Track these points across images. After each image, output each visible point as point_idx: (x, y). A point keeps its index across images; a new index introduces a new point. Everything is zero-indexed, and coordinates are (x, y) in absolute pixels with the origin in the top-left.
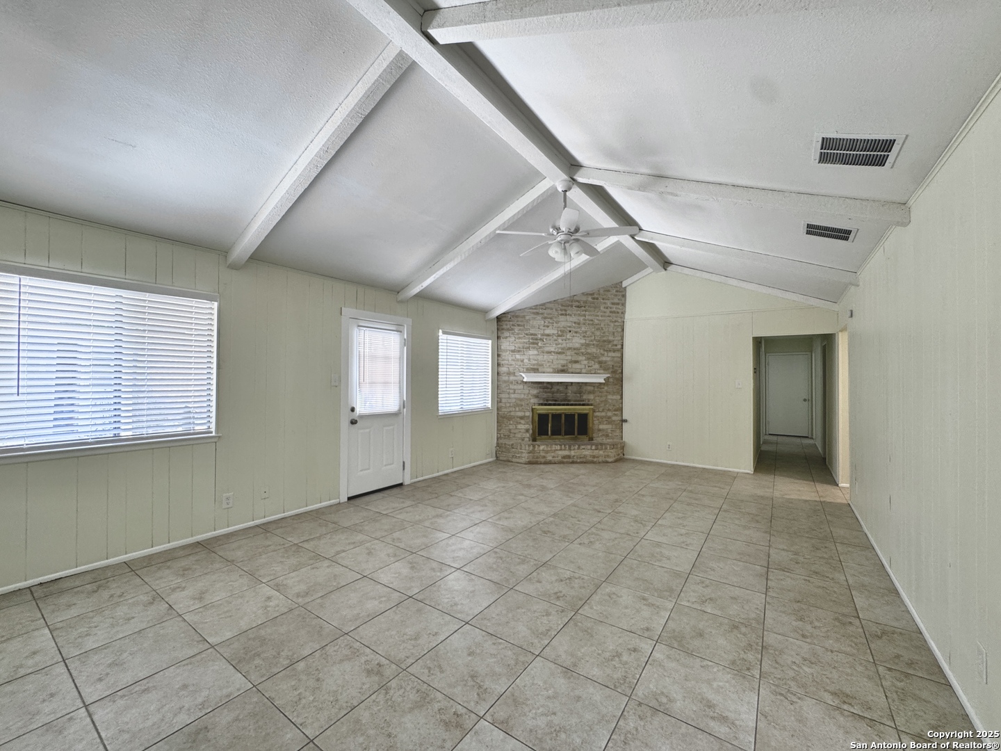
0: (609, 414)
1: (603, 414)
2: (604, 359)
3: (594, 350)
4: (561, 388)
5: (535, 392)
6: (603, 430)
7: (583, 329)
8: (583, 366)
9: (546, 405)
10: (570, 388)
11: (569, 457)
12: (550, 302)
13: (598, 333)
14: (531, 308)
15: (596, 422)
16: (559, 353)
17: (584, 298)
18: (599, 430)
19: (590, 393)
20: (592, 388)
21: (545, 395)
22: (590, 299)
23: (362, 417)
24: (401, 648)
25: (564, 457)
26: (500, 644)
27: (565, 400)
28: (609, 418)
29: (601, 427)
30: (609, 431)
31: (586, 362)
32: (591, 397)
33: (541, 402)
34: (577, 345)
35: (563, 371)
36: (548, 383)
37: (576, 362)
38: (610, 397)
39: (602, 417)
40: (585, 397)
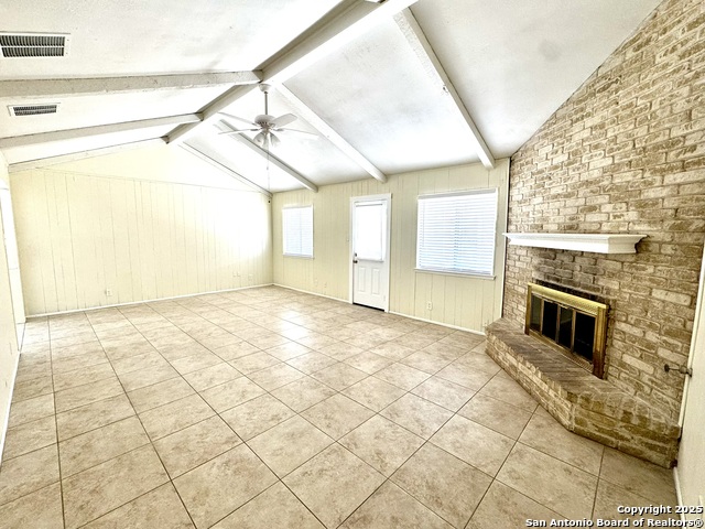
0: (652, 337)
1: (637, 332)
2: (651, 194)
3: (628, 176)
4: (566, 259)
5: (536, 261)
6: (631, 368)
7: (610, 134)
8: (604, 217)
9: (546, 285)
10: (578, 260)
12: (562, 107)
15: (618, 344)
16: (568, 196)
18: (623, 365)
19: (612, 275)
20: (619, 265)
21: (547, 269)
23: (361, 260)
27: (570, 282)
28: (650, 346)
29: (628, 359)
30: (645, 378)
31: (608, 208)
32: (614, 285)
33: (542, 279)
34: (596, 174)
35: (571, 228)
37: (592, 209)
38: (658, 294)
39: (634, 339)
40: (601, 282)
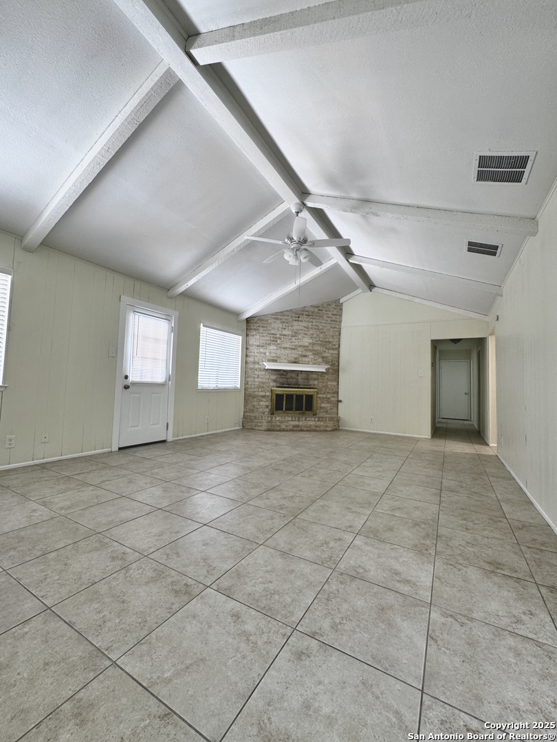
0: (329, 396)
1: (324, 396)
2: (326, 355)
3: (319, 348)
4: (294, 376)
5: (273, 377)
6: (324, 408)
7: (311, 332)
8: (310, 360)
9: (282, 387)
10: (300, 375)
11: (298, 426)
12: (287, 311)
13: (321, 335)
14: (272, 315)
15: (319, 402)
16: (293, 349)
17: (312, 309)
18: (321, 408)
19: (315, 379)
20: (317, 376)
21: (281, 380)
22: (316, 310)
23: (134, 384)
24: (146, 541)
25: (294, 426)
26: (231, 538)
27: (297, 384)
28: (329, 398)
29: (323, 405)
30: (328, 409)
31: (312, 357)
32: (316, 382)
33: (278, 385)
34: (306, 344)
35: (295, 362)
36: (284, 371)
37: (305, 356)
38: (329, 383)
39: (323, 398)
40: (311, 383)
